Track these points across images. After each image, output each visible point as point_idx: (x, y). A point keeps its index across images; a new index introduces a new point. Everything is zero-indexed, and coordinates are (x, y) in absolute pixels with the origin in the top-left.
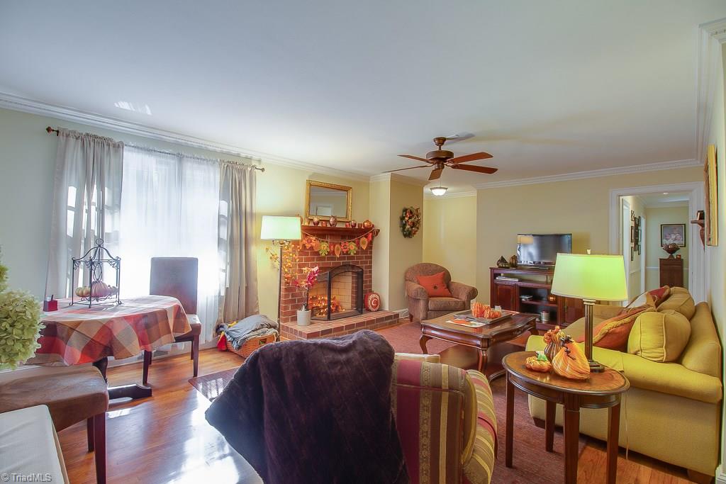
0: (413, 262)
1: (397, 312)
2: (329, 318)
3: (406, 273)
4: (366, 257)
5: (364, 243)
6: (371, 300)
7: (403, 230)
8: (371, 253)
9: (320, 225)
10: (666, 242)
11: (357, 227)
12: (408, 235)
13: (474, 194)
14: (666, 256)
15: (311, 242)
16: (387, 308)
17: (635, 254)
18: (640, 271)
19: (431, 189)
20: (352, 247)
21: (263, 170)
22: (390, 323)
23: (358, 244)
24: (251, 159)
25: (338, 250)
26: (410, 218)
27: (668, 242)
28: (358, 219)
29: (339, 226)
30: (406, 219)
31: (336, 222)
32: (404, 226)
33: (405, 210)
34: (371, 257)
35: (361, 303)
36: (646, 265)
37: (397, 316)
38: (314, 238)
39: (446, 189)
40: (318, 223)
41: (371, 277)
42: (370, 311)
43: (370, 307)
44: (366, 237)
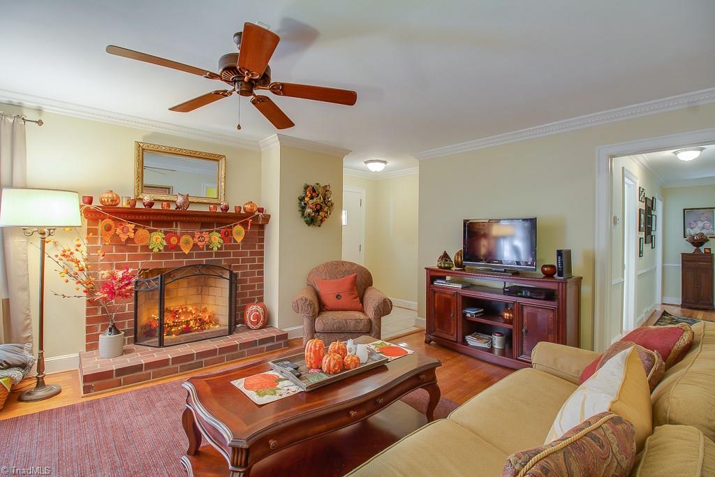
1: (286, 330)
2: (161, 344)
3: (310, 274)
4: (252, 254)
5: (239, 234)
6: (252, 311)
7: (303, 215)
8: (262, 247)
9: (157, 206)
10: (690, 231)
12: (311, 221)
14: (690, 249)
15: (128, 231)
16: (276, 325)
17: (647, 248)
18: (655, 269)
19: (366, 163)
20: (216, 239)
21: (40, 123)
22: (269, 349)
23: (227, 236)
24: (20, 106)
25: (187, 243)
26: (312, 198)
27: (693, 232)
28: (237, 201)
29: (192, 208)
30: (307, 199)
31: (187, 203)
32: (303, 209)
33: (306, 187)
34: (262, 253)
35: (236, 319)
36: (664, 261)
37: (285, 336)
38: (133, 226)
39: (385, 162)
40: (151, 204)
41: (262, 280)
42: (249, 328)
43: (249, 324)
44: (245, 225)
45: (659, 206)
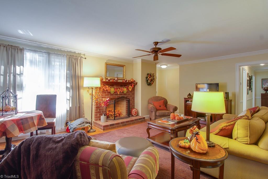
0: (151, 96)
1: (144, 116)
2: (115, 119)
3: (149, 100)
4: (132, 94)
5: (130, 88)
6: (134, 111)
7: (147, 83)
8: (134, 92)
9: (111, 81)
10: (264, 86)
11: (127, 81)
12: (149, 84)
13: (177, 67)
14: (264, 92)
15: (106, 88)
16: (140, 115)
17: (250, 92)
18: (252, 99)
19: (161, 65)
20: (125, 90)
21: (85, 58)
22: (141, 121)
23: (128, 89)
24: (80, 54)
25: (119, 91)
26: (150, 77)
27: (265, 86)
28: (128, 78)
29: (119, 81)
30: (148, 78)
31: (118, 79)
32: (147, 81)
33: (148, 74)
34: (134, 94)
35: (129, 113)
36: (255, 96)
37: (144, 118)
38: (108, 86)
39: (167, 65)
40: (110, 80)
41: (134, 102)
42: (133, 116)
43: (133, 115)
44: (131, 85)
45: (254, 78)
